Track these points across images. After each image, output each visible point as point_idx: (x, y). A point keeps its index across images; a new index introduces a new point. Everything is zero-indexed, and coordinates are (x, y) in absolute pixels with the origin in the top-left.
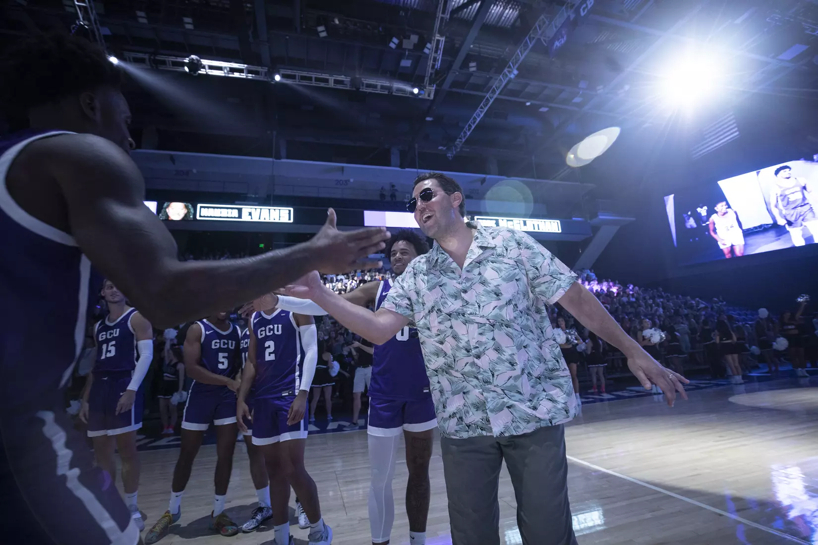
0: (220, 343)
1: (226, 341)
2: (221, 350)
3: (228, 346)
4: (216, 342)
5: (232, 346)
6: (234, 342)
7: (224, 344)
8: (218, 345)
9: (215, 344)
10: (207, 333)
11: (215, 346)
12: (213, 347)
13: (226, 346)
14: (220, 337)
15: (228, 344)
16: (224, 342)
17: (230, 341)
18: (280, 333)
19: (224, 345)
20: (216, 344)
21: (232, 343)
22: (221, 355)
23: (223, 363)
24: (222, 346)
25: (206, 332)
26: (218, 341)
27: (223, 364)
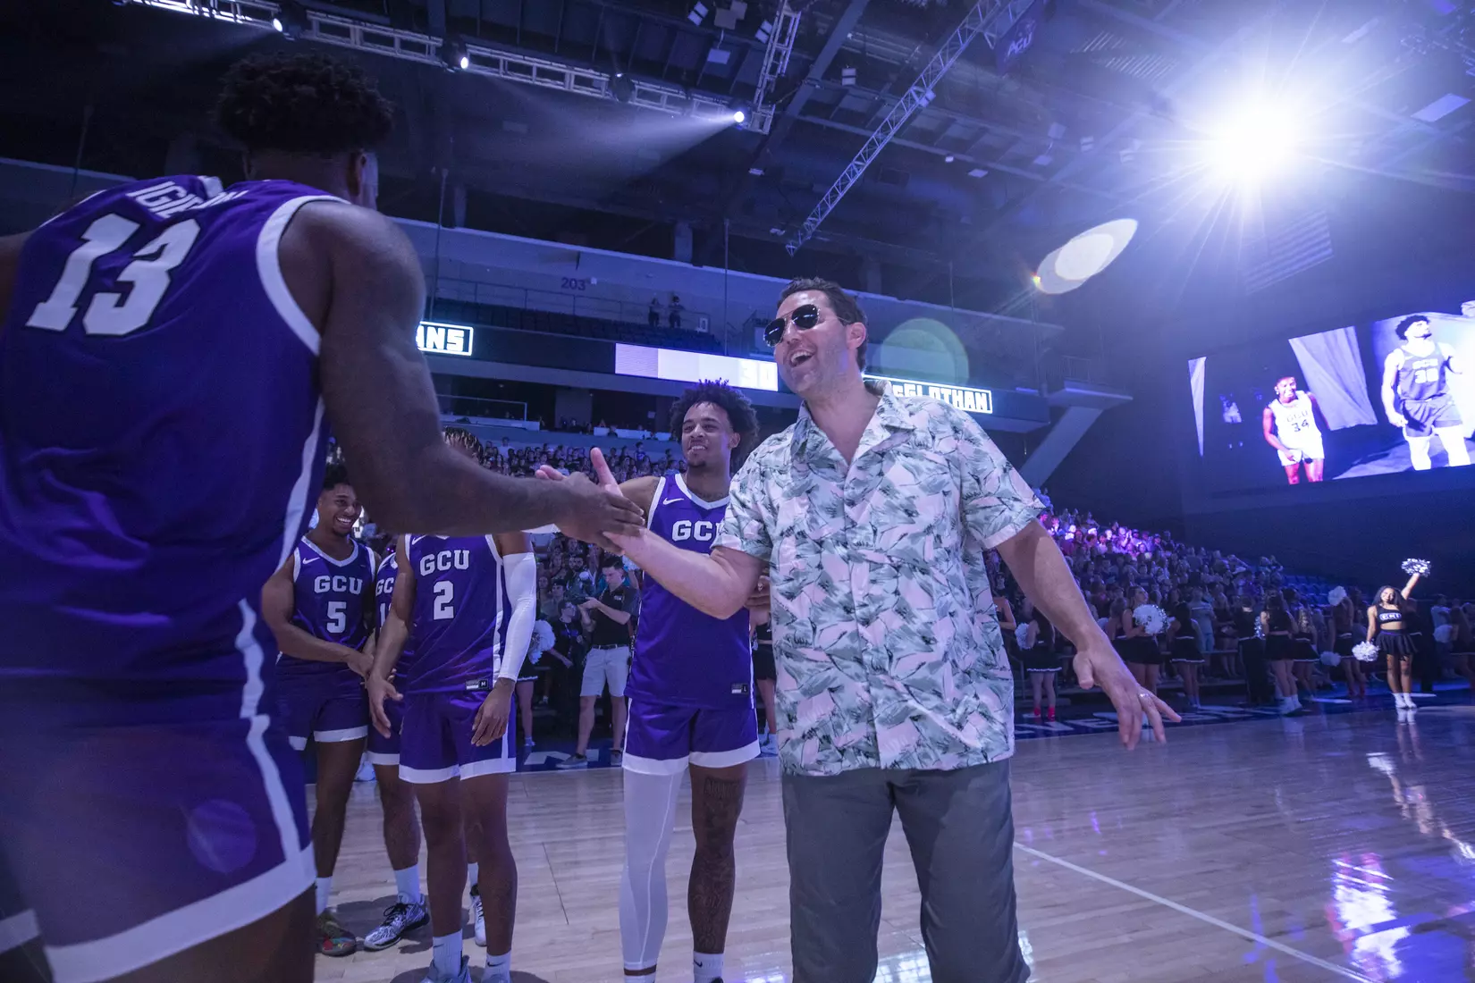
0: (331, 582)
1: (344, 580)
2: (332, 596)
3: (348, 588)
4: (323, 581)
5: (356, 589)
6: (360, 582)
7: (340, 584)
8: (327, 586)
9: (321, 584)
10: (305, 562)
11: (321, 587)
12: (317, 590)
13: (344, 588)
14: (333, 570)
15: (347, 584)
16: (339, 581)
17: (352, 580)
18: (465, 566)
19: (339, 586)
20: (323, 585)
21: (356, 583)
22: (333, 606)
23: (336, 622)
24: (335, 588)
25: (302, 560)
26: (327, 578)
27: (337, 624)
